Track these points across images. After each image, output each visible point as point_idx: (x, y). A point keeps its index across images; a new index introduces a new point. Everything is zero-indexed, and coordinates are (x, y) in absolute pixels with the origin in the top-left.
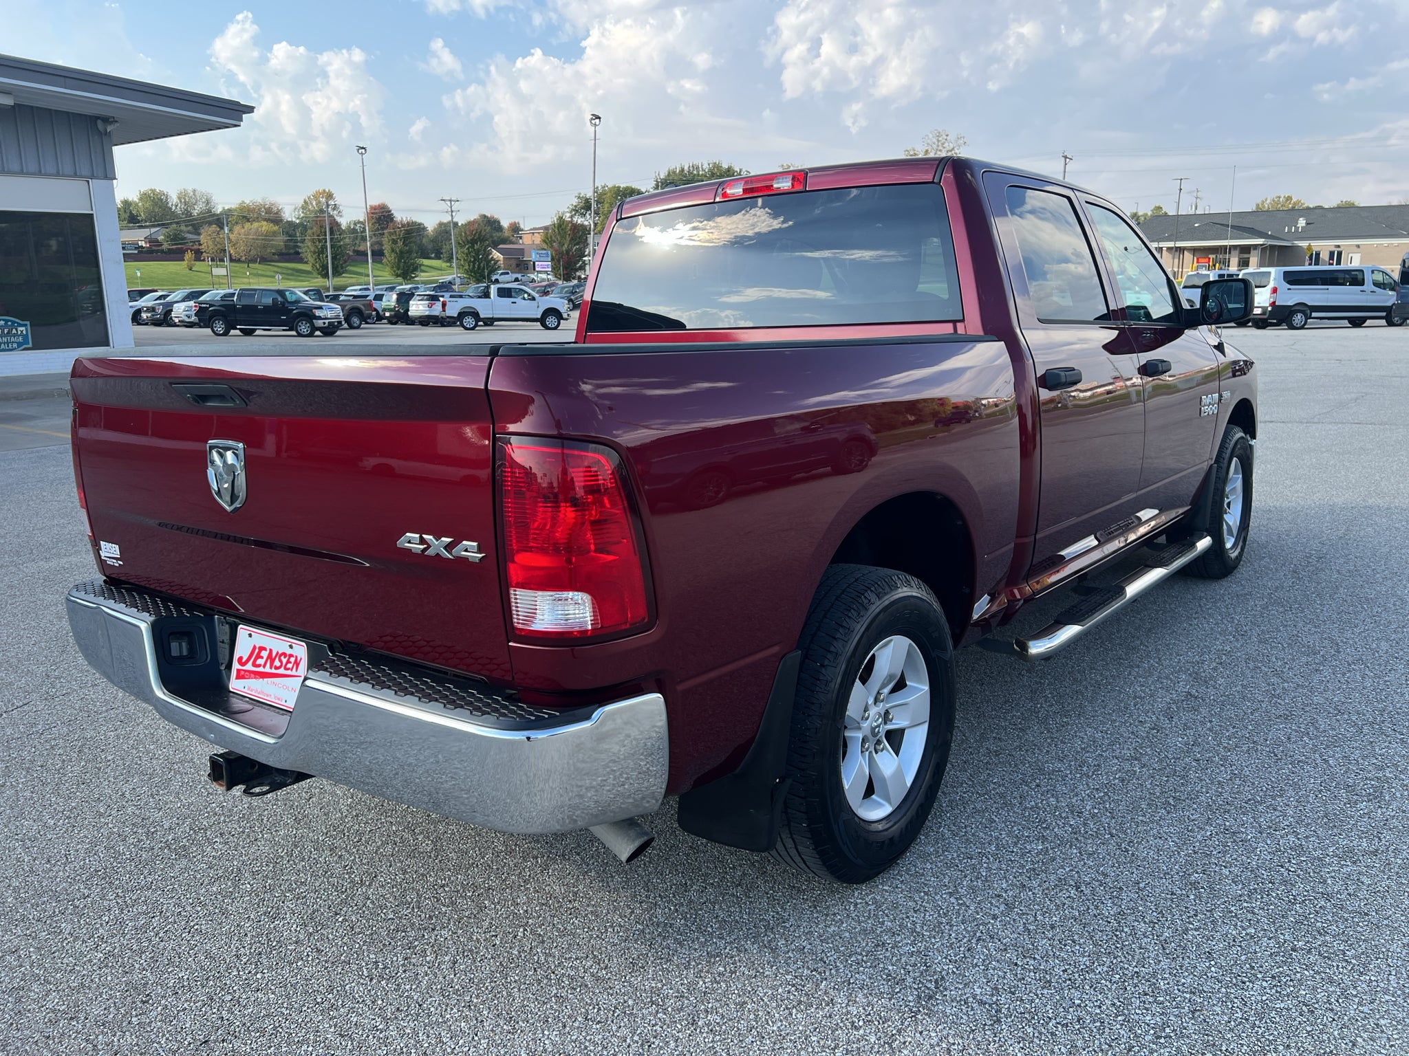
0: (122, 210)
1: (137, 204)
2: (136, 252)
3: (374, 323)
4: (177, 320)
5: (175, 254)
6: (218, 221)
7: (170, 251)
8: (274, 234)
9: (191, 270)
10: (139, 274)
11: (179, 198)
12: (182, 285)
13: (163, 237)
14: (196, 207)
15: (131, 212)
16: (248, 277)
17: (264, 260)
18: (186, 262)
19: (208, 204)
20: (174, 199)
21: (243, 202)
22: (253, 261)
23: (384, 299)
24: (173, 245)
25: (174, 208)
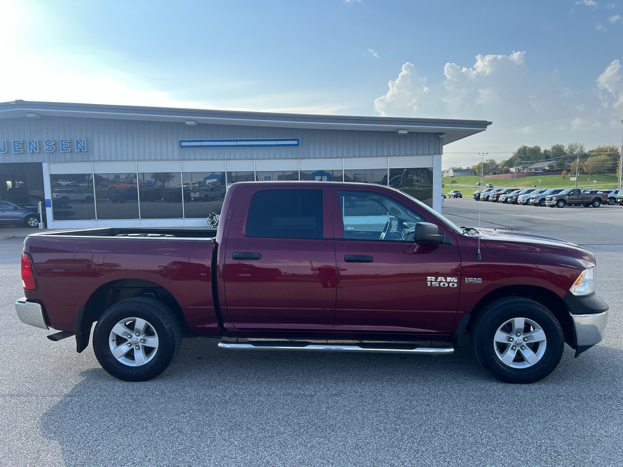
0: (543, 154)
1: (550, 151)
2: (542, 171)
3: (613, 205)
4: (519, 202)
5: (558, 172)
6: (584, 156)
7: (557, 171)
8: (607, 161)
9: (564, 178)
10: (540, 181)
11: (569, 147)
12: (557, 185)
13: (555, 165)
14: (576, 150)
15: (547, 154)
16: (589, 181)
17: (600, 173)
18: (562, 175)
19: (581, 149)
20: (566, 148)
21: (599, 147)
22: (595, 173)
23: (619, 193)
24: (559, 167)
25: (566, 151)
